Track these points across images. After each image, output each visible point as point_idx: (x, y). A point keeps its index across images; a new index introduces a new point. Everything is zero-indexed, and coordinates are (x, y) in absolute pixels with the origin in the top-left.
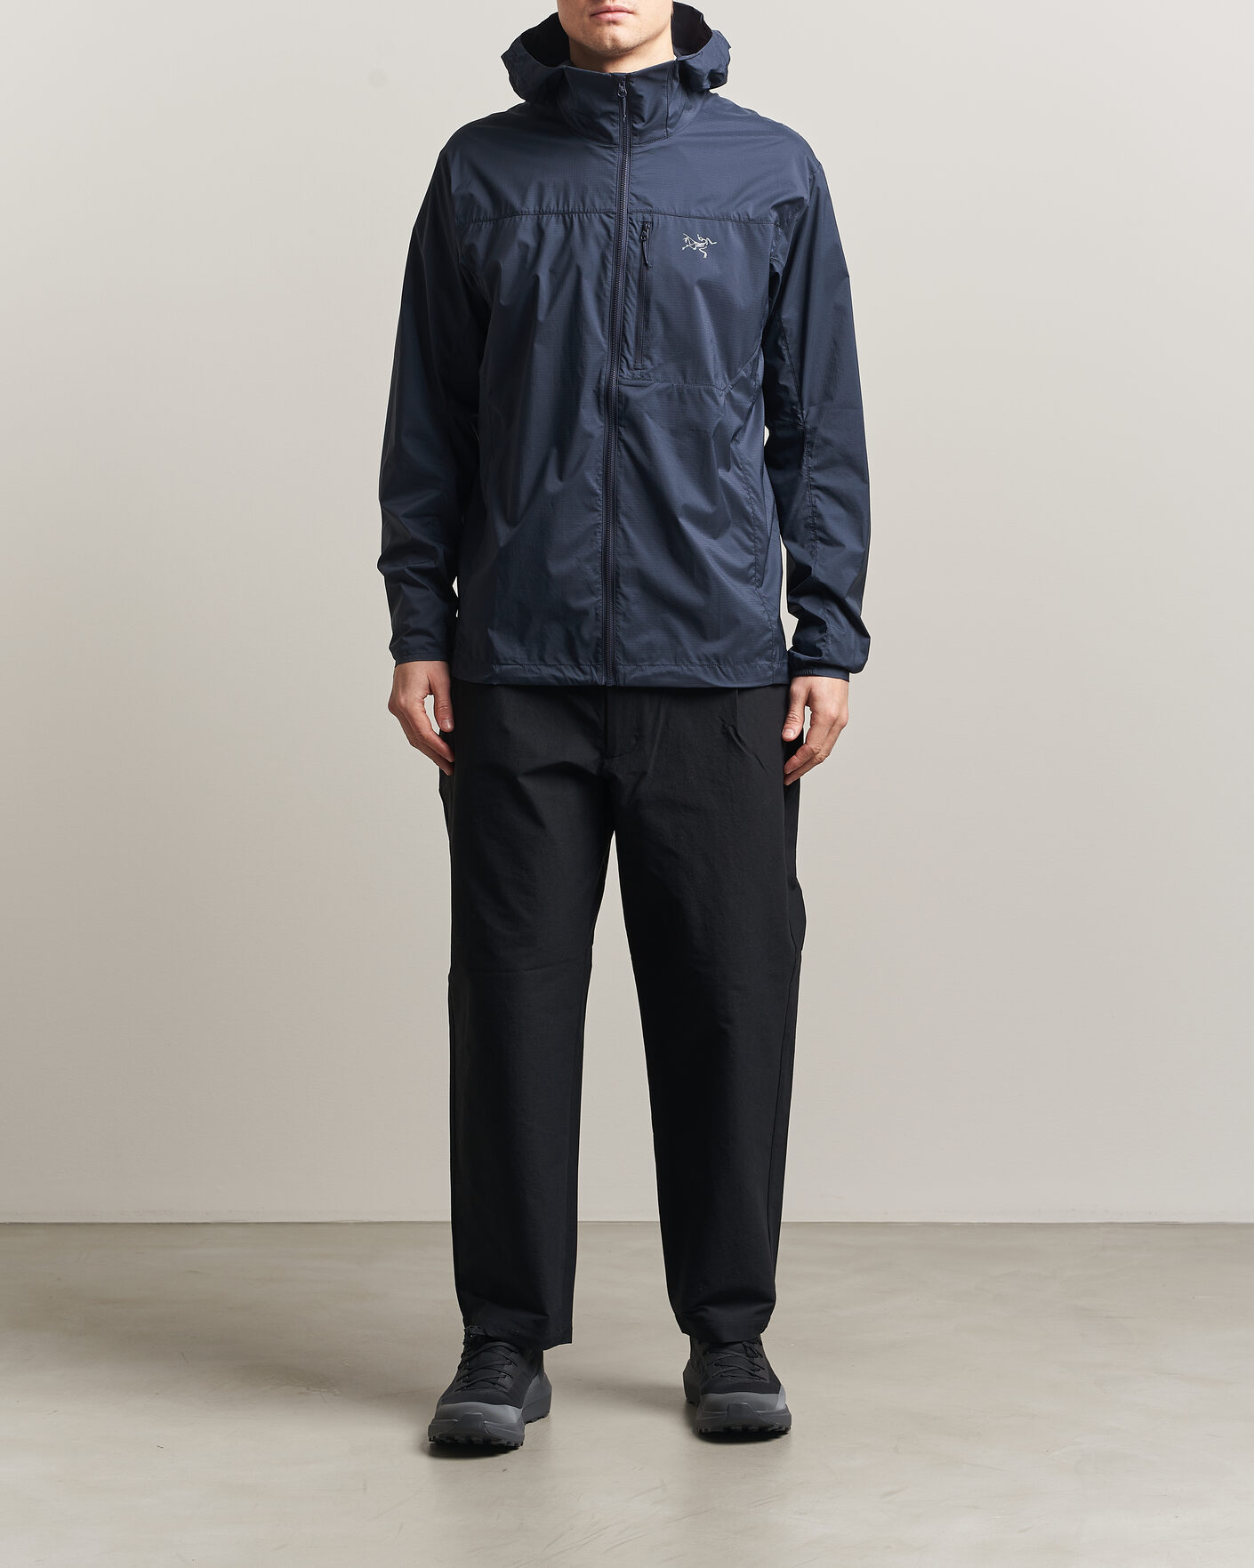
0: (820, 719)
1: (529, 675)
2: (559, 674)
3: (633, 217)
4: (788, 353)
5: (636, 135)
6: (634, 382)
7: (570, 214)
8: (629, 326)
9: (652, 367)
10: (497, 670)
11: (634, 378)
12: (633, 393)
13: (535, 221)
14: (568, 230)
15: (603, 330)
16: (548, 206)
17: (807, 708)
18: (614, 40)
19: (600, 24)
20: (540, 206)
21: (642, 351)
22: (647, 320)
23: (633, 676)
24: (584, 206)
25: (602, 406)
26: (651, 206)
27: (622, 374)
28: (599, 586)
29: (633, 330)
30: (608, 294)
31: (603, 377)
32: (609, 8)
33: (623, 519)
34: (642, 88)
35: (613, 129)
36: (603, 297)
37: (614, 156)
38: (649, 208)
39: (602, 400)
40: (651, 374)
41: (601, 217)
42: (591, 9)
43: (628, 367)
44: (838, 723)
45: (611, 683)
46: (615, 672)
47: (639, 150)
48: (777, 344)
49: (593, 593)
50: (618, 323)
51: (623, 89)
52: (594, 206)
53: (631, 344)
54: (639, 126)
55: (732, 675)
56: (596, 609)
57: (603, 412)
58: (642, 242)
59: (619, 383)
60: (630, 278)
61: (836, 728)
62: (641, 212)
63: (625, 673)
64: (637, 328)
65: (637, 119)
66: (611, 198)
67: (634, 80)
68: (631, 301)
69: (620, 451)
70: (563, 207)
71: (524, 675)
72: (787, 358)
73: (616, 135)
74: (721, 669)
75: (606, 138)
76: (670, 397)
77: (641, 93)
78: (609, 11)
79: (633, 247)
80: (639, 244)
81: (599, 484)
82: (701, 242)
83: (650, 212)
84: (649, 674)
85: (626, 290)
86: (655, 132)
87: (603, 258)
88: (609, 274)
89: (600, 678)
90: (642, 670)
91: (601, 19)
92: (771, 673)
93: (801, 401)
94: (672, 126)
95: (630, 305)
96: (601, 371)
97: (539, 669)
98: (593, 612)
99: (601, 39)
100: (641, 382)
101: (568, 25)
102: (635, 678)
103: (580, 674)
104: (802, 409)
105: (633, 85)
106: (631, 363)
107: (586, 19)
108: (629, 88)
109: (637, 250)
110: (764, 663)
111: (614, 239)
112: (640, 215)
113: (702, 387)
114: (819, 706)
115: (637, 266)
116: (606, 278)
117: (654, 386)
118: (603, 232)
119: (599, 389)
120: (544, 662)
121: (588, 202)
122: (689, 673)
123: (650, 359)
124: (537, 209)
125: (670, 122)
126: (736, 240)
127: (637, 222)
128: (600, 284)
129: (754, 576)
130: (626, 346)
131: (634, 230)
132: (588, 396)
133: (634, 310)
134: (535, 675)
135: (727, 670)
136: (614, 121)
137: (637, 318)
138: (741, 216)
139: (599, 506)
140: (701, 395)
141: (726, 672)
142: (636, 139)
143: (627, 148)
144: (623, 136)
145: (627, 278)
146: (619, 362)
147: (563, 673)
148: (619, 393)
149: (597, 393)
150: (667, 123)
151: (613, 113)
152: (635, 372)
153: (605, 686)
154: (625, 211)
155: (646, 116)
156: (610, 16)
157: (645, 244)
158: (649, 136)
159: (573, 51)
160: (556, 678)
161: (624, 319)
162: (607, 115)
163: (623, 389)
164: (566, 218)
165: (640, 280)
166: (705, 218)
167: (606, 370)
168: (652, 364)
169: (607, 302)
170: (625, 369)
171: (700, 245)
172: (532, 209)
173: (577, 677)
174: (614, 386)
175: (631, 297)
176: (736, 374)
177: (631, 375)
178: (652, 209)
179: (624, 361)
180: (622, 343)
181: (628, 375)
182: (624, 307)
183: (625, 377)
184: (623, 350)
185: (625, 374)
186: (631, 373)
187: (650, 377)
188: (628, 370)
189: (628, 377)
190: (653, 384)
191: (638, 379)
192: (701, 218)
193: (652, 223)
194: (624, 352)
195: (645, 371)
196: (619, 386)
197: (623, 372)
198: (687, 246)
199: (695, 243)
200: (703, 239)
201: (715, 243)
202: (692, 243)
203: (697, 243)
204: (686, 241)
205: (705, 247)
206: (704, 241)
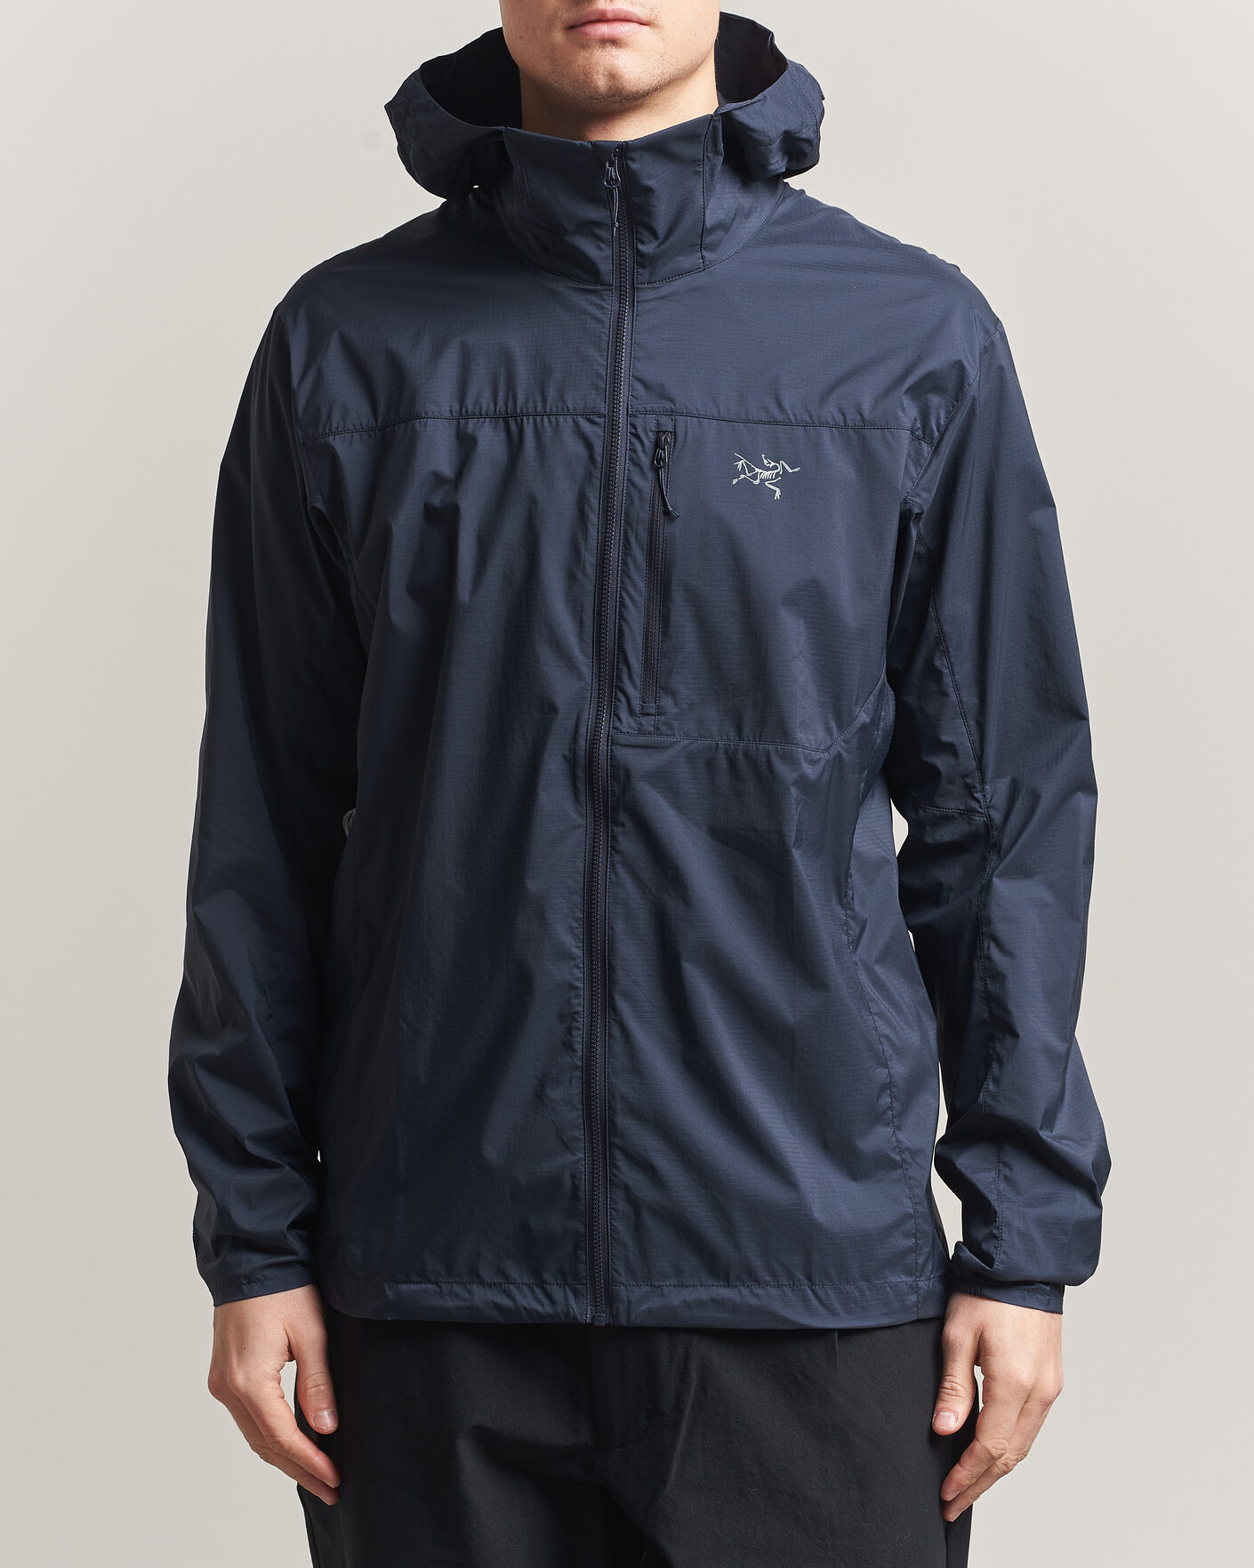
0: (1000, 1391)
1: (450, 1303)
2: (505, 1302)
3: (639, 421)
4: (954, 681)
5: (643, 266)
6: (642, 740)
7: (518, 417)
8: (632, 632)
9: (675, 710)
10: (390, 1294)
11: (640, 732)
12: (638, 762)
13: (452, 431)
14: (515, 446)
15: (581, 639)
16: (477, 402)
17: (977, 1369)
18: (613, 76)
19: (584, 45)
20: (462, 401)
21: (657, 681)
22: (666, 621)
23: (645, 1307)
24: (544, 402)
25: (581, 787)
26: (672, 401)
27: (618, 724)
28: (579, 1133)
29: (639, 639)
30: (591, 570)
31: (583, 730)
32: (603, 13)
33: (622, 1004)
34: (653, 174)
35: (599, 254)
36: (580, 576)
37: (601, 308)
38: (668, 405)
39: (580, 773)
40: (675, 724)
41: (576, 423)
42: (567, 16)
43: (631, 712)
44: (1036, 1396)
45: (603, 1320)
46: (611, 1298)
47: (651, 294)
48: (933, 664)
49: (566, 1146)
50: (610, 625)
51: (614, 172)
52: (564, 401)
53: (636, 664)
54: (648, 248)
55: (837, 1305)
56: (573, 1176)
57: (582, 798)
58: (656, 470)
59: (613, 742)
60: (632, 540)
61: (1034, 1406)
62: (652, 412)
63: (629, 1301)
64: (647, 635)
65: (646, 235)
66: (597, 388)
67: (636, 155)
68: (635, 586)
69: (616, 873)
70: (506, 405)
71: (440, 1303)
72: (951, 691)
73: (605, 267)
74: (815, 1293)
75: (586, 272)
76: (711, 765)
77: (650, 183)
78: (603, 19)
79: (637, 479)
80: (650, 475)
81: (575, 936)
82: (768, 469)
83: (671, 413)
84: (676, 1303)
85: (625, 563)
86: (680, 259)
87: (582, 501)
88: (593, 531)
89: (582, 1310)
90: (663, 1295)
91: (586, 34)
92: (913, 1298)
93: (981, 768)
94: (712, 247)
95: (633, 592)
96: (578, 719)
97: (470, 1292)
98: (568, 1181)
99: (587, 74)
100: (656, 739)
101: (520, 48)
102: (650, 1311)
103: (545, 1301)
104: (983, 782)
105: (634, 166)
106: (636, 703)
107: (559, 36)
108: (627, 173)
109: (646, 485)
110: (902, 1279)
111: (600, 467)
112: (651, 420)
113: (771, 748)
114: (998, 1364)
115: (645, 515)
116: (586, 540)
117: (678, 747)
118: (581, 449)
119: (574, 752)
120: (479, 1277)
121: (552, 394)
122: (753, 1301)
123: (673, 694)
124: (456, 408)
125: (707, 240)
126: (840, 463)
127: (645, 431)
128: (575, 551)
129: (890, 1108)
130: (625, 669)
131: (639, 448)
132: (553, 766)
133: (641, 601)
134: (461, 1303)
135: (827, 1294)
136: (600, 239)
137: (648, 616)
138: (849, 417)
139: (576, 979)
140: (769, 761)
141: (823, 1297)
142: (644, 274)
143: (627, 292)
144: (619, 267)
145: (627, 539)
146: (613, 701)
147: (513, 1299)
148: (613, 759)
149: (571, 762)
150: (702, 238)
151: (598, 224)
152: (643, 720)
153: (591, 1325)
154: (622, 412)
155: (661, 227)
156: (604, 29)
157: (662, 473)
158: (668, 268)
159: (528, 101)
160: (498, 1307)
161: (622, 617)
162: (588, 227)
163: (620, 752)
164: (510, 422)
165: (651, 543)
166: (776, 423)
167: (588, 717)
168: (676, 704)
169: (589, 584)
170: (624, 715)
171: (766, 474)
172: (445, 409)
173: (539, 1308)
174: (603, 746)
175: (635, 576)
176: (853, 719)
177: (635, 726)
178: (673, 407)
179: (623, 699)
180: (617, 666)
181: (629, 726)
182: (620, 594)
183: (624, 730)
184: (619, 678)
185: (625, 724)
186: (635, 722)
187: (672, 729)
188: (629, 717)
189: (630, 731)
190: (678, 742)
191: (650, 733)
192: (769, 423)
193: (675, 434)
194: (622, 682)
195: (662, 718)
196: (613, 747)
197: (620, 720)
198: (742, 476)
199: (757, 470)
200: (773, 464)
201: (797, 470)
202: (751, 470)
203: (761, 471)
204: (740, 467)
205: (776, 478)
206: (775, 468)
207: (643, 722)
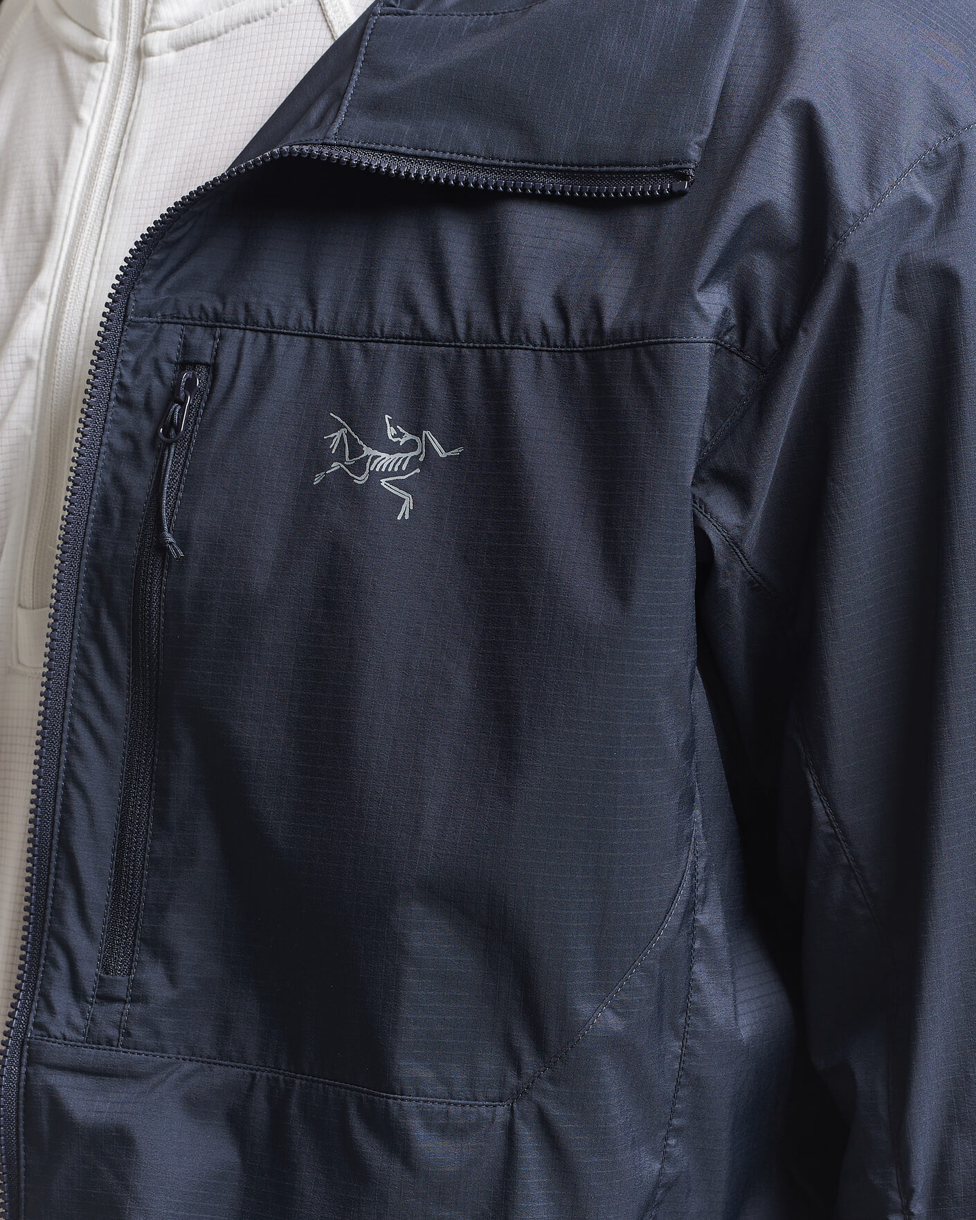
6: (90, 1055)
8: (92, 810)
11: (93, 1039)
21: (137, 926)
22: (161, 792)
27: (45, 1018)
29: (108, 827)
38: (210, 305)
40: (165, 1024)
43: (77, 990)
53: (96, 884)
59: (31, 1056)
60: (102, 604)
62: (178, 318)
64: (123, 820)
68: (104, 708)
80: (150, 460)
82: (392, 448)
83: (215, 323)
95: (98, 722)
100: (119, 1056)
106: (89, 972)
109: (139, 484)
112: (172, 336)
117: (169, 1077)
123: (166, 956)
127: (157, 362)
130: (70, 894)
133: (116, 741)
137: (128, 778)
138: (575, 325)
145: (90, 601)
148: (29, 1097)
152: (100, 1011)
163: (43, 1082)
165: (134, 614)
168: (173, 980)
170: (61, 997)
171: (385, 461)
174: (11, 1066)
175: (104, 684)
177: (78, 1021)
178: (219, 307)
179: (62, 961)
180: (55, 884)
181: (70, 1024)
182: (71, 725)
183: (54, 1030)
184: (58, 913)
185: (60, 1018)
186: (83, 1013)
187: (157, 1034)
188: (71, 1000)
189: (70, 1034)
190: (170, 1064)
191: (109, 1042)
192: (409, 340)
193: (213, 368)
194: (62, 923)
195: (138, 1009)
196: (31, 1071)
197: (50, 1008)
198: (335, 466)
199: (368, 451)
200: (408, 437)
201: (456, 452)
202: (355, 451)
203: (376, 453)
204: (334, 445)
205: (410, 469)
206: (411, 446)
207: (99, 1017)
